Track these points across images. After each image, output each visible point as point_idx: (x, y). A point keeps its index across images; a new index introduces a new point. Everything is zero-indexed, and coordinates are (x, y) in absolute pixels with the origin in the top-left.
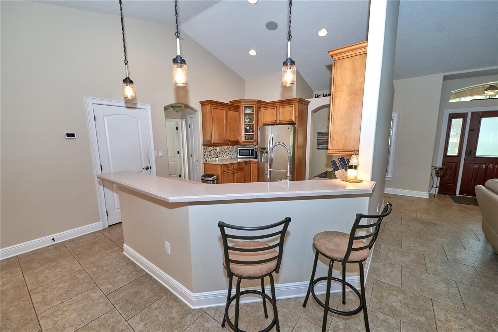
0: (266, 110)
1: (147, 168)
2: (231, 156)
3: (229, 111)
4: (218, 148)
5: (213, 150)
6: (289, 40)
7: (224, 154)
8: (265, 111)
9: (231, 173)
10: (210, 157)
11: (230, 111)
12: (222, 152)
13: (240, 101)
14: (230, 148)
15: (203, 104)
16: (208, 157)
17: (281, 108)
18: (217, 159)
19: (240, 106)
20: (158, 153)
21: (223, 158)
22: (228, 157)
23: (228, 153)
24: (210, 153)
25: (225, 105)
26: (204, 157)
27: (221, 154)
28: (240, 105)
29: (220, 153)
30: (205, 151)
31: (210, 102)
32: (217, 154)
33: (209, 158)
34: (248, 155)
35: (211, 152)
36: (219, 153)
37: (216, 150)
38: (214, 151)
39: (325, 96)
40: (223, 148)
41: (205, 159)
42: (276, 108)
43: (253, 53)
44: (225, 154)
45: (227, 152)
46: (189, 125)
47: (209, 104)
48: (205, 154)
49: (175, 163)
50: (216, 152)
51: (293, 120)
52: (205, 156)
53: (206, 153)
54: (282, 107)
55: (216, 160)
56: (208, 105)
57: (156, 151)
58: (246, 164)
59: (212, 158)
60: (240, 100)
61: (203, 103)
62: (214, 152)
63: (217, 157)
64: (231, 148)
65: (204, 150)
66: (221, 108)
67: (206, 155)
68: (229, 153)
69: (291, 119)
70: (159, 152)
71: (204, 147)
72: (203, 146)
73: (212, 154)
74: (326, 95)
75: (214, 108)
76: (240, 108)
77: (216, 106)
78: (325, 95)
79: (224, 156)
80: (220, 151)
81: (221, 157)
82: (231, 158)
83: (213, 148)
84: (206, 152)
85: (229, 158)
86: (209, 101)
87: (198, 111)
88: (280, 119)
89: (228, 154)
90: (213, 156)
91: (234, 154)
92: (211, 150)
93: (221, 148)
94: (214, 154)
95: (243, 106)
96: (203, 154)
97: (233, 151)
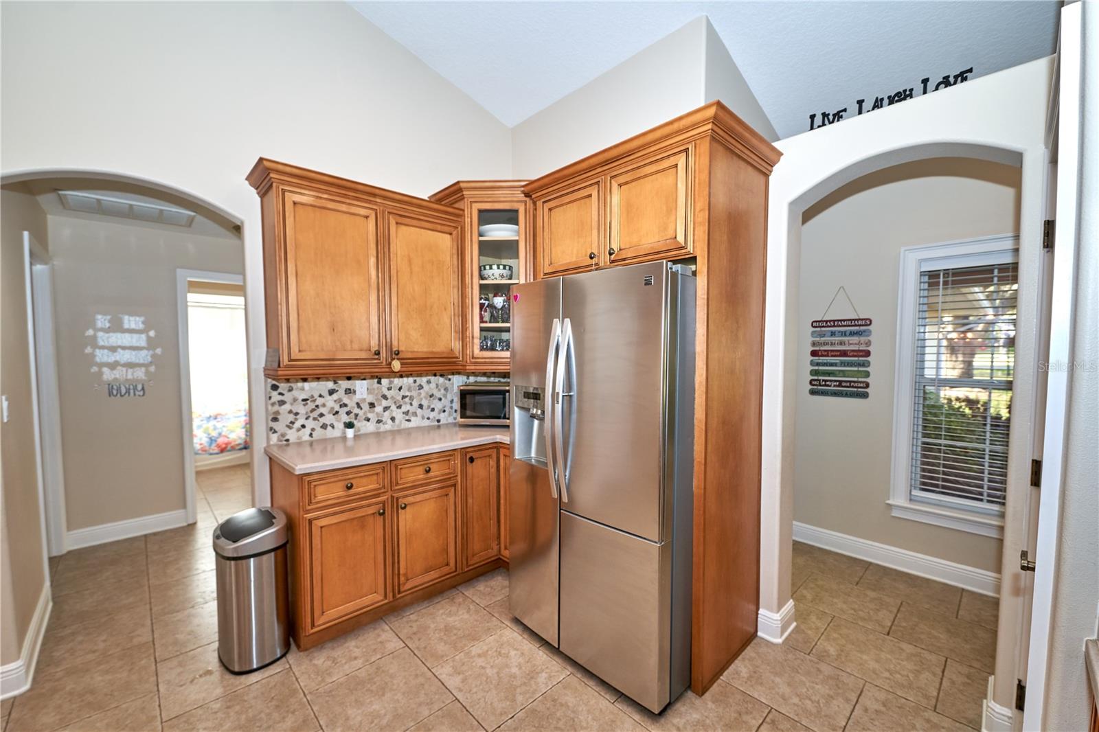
0: (550, 213)
2: (432, 415)
3: (397, 223)
4: (362, 388)
5: (331, 392)
7: (393, 407)
8: (550, 217)
10: (310, 424)
11: (402, 227)
12: (385, 404)
13: (461, 189)
14: (429, 382)
15: (263, 181)
16: (298, 424)
17: (620, 185)
18: (350, 433)
19: (463, 211)
21: (389, 426)
22: (415, 422)
23: (416, 403)
24: (311, 405)
25: (375, 195)
26: (272, 424)
27: (379, 409)
28: (462, 207)
29: (372, 405)
30: (280, 398)
31: (272, 171)
32: (356, 410)
33: (307, 431)
35: (320, 401)
36: (365, 407)
37: (349, 391)
38: (335, 396)
39: (870, 110)
40: (391, 383)
42: (595, 194)
44: (399, 407)
45: (412, 398)
48: (277, 413)
50: (346, 400)
51: (680, 239)
52: (275, 419)
53: (287, 407)
54: (622, 179)
56: (272, 190)
58: (472, 460)
59: (324, 427)
60: (458, 182)
61: (259, 182)
62: (338, 401)
63: (349, 425)
64: (433, 385)
65: (275, 394)
66: (344, 208)
67: (285, 418)
68: (425, 403)
69: (670, 234)
71: (271, 383)
72: (265, 374)
73: (322, 410)
74: (877, 101)
76: (463, 219)
77: (325, 196)
78: (866, 106)
79: (393, 419)
80: (370, 399)
81: (379, 421)
82: (436, 423)
83: (330, 385)
84: (282, 403)
85: (426, 423)
88: (615, 247)
89: (421, 406)
90: (329, 419)
91: (451, 408)
92: (321, 396)
93: (376, 385)
94: (337, 408)
95: (471, 208)
96: (267, 409)
97: (445, 396)
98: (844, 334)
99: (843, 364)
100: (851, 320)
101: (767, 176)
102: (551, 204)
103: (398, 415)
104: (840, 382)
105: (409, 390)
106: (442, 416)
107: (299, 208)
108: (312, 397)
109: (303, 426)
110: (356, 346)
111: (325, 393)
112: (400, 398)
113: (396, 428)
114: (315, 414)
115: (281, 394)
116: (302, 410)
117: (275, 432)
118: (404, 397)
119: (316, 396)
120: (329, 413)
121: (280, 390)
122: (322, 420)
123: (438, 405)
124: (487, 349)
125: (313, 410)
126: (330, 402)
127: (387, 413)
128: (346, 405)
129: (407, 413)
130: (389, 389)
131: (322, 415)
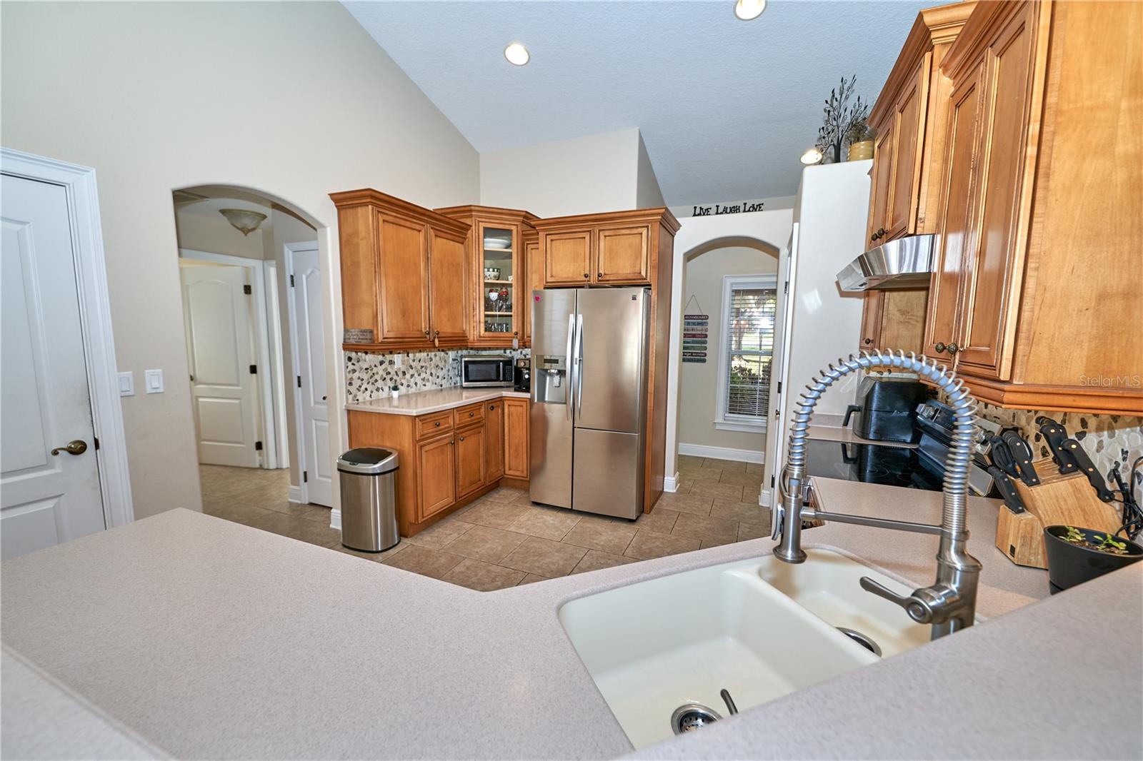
0: (553, 242)
1: (78, 449)
2: (438, 381)
3: (436, 236)
4: (397, 358)
5: (382, 363)
7: (416, 375)
8: (551, 245)
9: (446, 441)
10: (370, 387)
11: (438, 239)
12: (411, 372)
13: (471, 211)
14: (435, 355)
15: (345, 202)
16: (363, 388)
17: (605, 236)
18: (395, 394)
19: (471, 226)
20: (139, 381)
21: (413, 390)
22: (429, 386)
23: (428, 373)
24: (370, 373)
25: (424, 215)
26: (349, 387)
27: (408, 376)
28: (469, 223)
29: (404, 373)
30: (352, 367)
31: (372, 197)
32: (395, 377)
33: (368, 393)
34: (494, 377)
35: (375, 370)
36: (400, 374)
37: (391, 362)
38: (383, 366)
39: (721, 213)
40: (415, 356)
41: (350, 397)
42: (587, 238)
43: (517, 54)
44: (419, 375)
45: (426, 369)
46: (292, 277)
47: (366, 205)
48: (351, 379)
49: (240, 404)
50: (389, 370)
51: (643, 274)
52: (351, 384)
53: (357, 374)
54: (607, 233)
55: (390, 399)
56: (364, 208)
57: (128, 373)
58: (493, 408)
59: (378, 390)
60: (471, 206)
61: (345, 199)
62: (385, 369)
63: (395, 388)
64: (438, 358)
65: (350, 364)
66: (408, 224)
67: (356, 383)
68: (434, 372)
70: (147, 377)
71: (348, 354)
72: (344, 349)
73: (376, 377)
74: (725, 209)
75: (384, 221)
76: (470, 232)
77: (394, 214)
78: (721, 210)
79: (416, 384)
80: (403, 368)
81: (408, 386)
82: (440, 388)
83: (380, 358)
84: (354, 371)
85: (434, 387)
86: (368, 192)
87: (323, 227)
88: (601, 272)
89: (431, 374)
90: (380, 383)
91: (448, 375)
92: (375, 366)
93: (406, 358)
94: (385, 376)
95: (479, 226)
96: (346, 376)
97: (445, 366)
98: (694, 324)
99: (693, 342)
100: (698, 316)
101: (673, 236)
102: (553, 237)
103: (418, 380)
104: (692, 353)
105: (425, 362)
106: (444, 382)
107: (387, 225)
108: (371, 366)
109: (366, 389)
110: (414, 329)
111: (378, 364)
112: (419, 368)
113: (418, 391)
114: (373, 380)
115: (353, 364)
116: (365, 377)
117: (351, 394)
118: (422, 367)
119: (373, 366)
120: (381, 379)
121: (353, 361)
122: (377, 385)
123: (441, 374)
125: (371, 377)
126: (381, 370)
127: (412, 380)
128: (390, 373)
129: (423, 379)
130: (414, 361)
131: (376, 381)
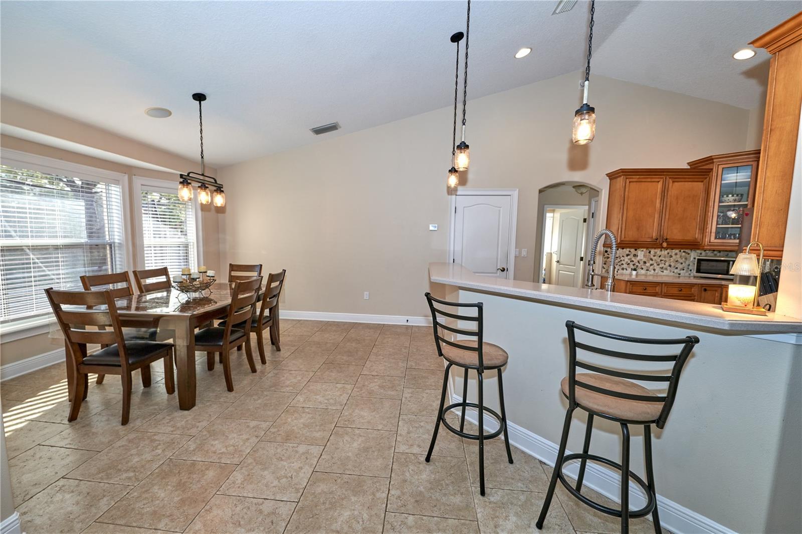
1: (503, 270)
2: (676, 270)
4: (641, 254)
5: (628, 255)
6: (587, 79)
7: (655, 265)
10: (618, 267)
11: (676, 183)
12: (651, 262)
13: (713, 159)
14: (676, 254)
18: (635, 272)
19: (712, 169)
20: (520, 252)
21: (651, 272)
23: (667, 264)
24: (619, 260)
25: (663, 172)
26: (604, 266)
27: (648, 264)
28: (710, 168)
29: (645, 262)
30: (607, 255)
31: (623, 172)
32: (637, 264)
35: (622, 258)
36: (642, 263)
37: (635, 256)
38: (629, 257)
40: (656, 253)
41: (604, 270)
44: (658, 265)
45: (665, 261)
46: (593, 213)
47: (620, 176)
48: (606, 261)
49: (574, 275)
50: (633, 259)
55: (631, 275)
56: (620, 178)
57: (518, 250)
58: (705, 290)
59: (623, 269)
60: (711, 156)
61: (613, 175)
62: (630, 259)
63: (635, 270)
64: (678, 256)
65: (606, 254)
66: (649, 180)
68: (672, 264)
70: (523, 251)
71: (605, 249)
72: (604, 246)
73: (623, 262)
75: (628, 182)
76: (711, 173)
77: (638, 177)
79: (654, 270)
80: (645, 260)
81: (647, 270)
82: (678, 275)
83: (628, 252)
86: (620, 171)
87: (603, 191)
89: (670, 266)
90: (625, 266)
91: (688, 268)
92: (623, 256)
93: (648, 254)
94: (629, 262)
95: (718, 167)
96: (603, 260)
97: (685, 262)
103: (657, 268)
105: (665, 257)
106: (682, 272)
107: (631, 183)
108: (620, 256)
110: (647, 236)
111: (625, 255)
112: (659, 261)
113: (655, 274)
114: (620, 264)
115: (608, 254)
117: (604, 268)
118: (661, 260)
119: (621, 256)
120: (626, 264)
121: (608, 253)
122: (622, 266)
123: (680, 266)
124: (719, 238)
125: (619, 262)
126: (627, 259)
127: (652, 267)
128: (633, 261)
129: (662, 268)
130: (654, 256)
131: (622, 264)
